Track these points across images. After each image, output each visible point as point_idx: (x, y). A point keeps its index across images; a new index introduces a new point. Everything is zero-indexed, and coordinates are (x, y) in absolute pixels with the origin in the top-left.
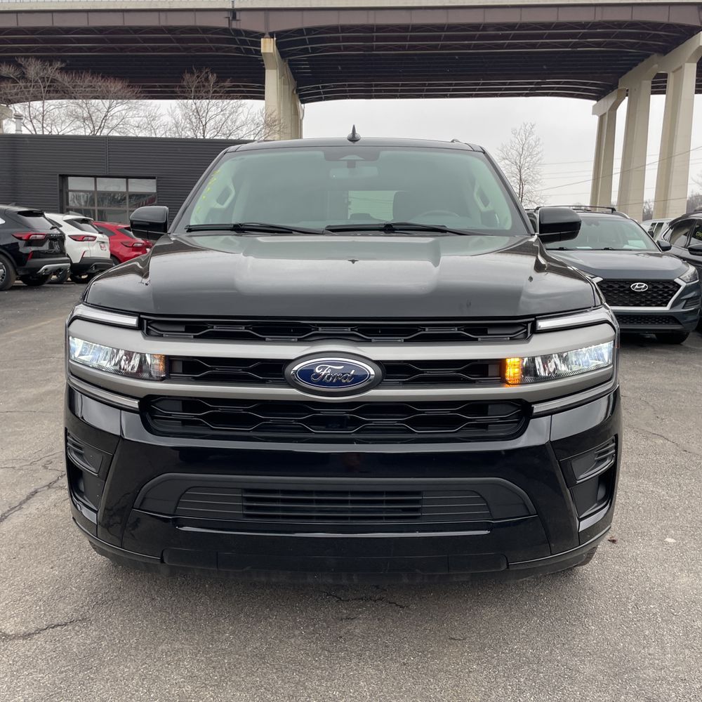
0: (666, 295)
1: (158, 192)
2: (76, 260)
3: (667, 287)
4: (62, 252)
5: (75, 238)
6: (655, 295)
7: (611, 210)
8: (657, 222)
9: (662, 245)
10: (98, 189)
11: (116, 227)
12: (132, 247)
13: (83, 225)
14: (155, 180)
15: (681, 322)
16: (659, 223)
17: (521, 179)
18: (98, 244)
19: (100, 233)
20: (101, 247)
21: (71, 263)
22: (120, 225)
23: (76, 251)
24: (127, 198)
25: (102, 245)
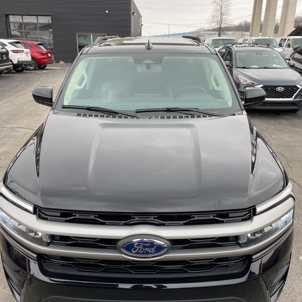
0: (292, 93)
1: (52, 23)
2: (15, 62)
3: (293, 89)
4: (8, 60)
5: (14, 51)
6: (287, 93)
7: (267, 45)
8: (284, 38)
9: (290, 65)
10: (24, 22)
11: (33, 44)
12: (41, 53)
13: (17, 45)
14: (50, 17)
15: (298, 105)
16: (284, 39)
17: (221, 13)
18: (25, 54)
19: (26, 48)
20: (27, 55)
21: (13, 64)
22: (35, 43)
23: (15, 58)
24: (38, 28)
25: (27, 54)
